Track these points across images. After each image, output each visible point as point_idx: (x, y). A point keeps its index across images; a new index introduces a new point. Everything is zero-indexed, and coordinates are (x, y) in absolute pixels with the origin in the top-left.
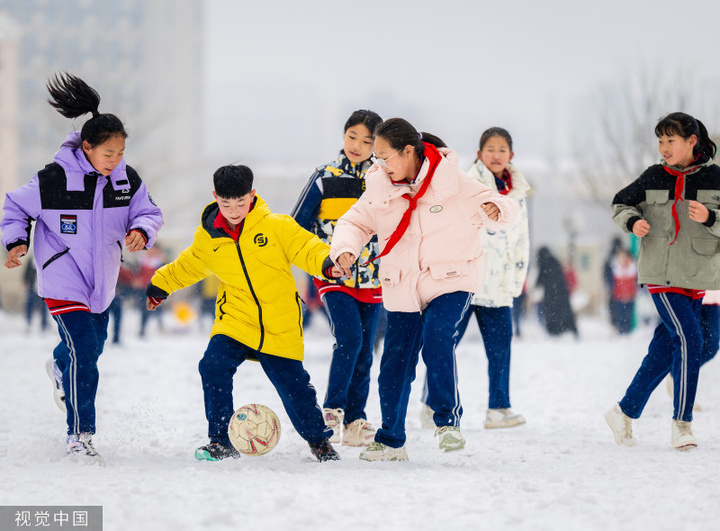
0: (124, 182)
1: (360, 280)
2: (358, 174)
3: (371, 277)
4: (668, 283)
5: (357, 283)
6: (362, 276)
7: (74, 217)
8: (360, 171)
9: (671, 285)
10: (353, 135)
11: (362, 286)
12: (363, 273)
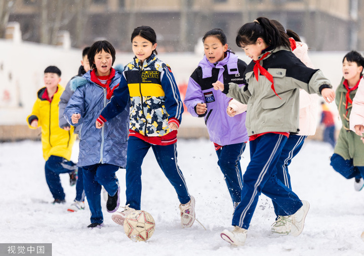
0: (235, 70)
1: (147, 132)
2: (141, 67)
3: (155, 130)
4: (253, 132)
5: (145, 133)
6: (149, 129)
7: (211, 92)
8: (142, 66)
9: (255, 134)
10: (135, 44)
11: (149, 135)
12: (150, 127)
